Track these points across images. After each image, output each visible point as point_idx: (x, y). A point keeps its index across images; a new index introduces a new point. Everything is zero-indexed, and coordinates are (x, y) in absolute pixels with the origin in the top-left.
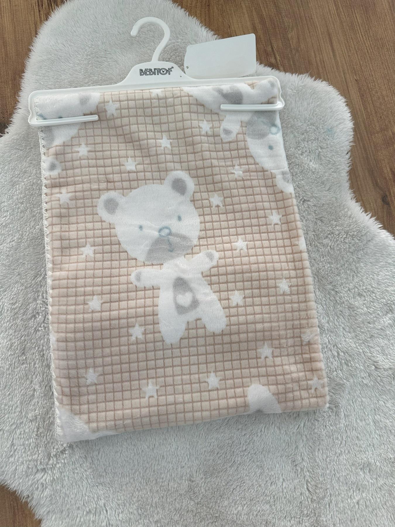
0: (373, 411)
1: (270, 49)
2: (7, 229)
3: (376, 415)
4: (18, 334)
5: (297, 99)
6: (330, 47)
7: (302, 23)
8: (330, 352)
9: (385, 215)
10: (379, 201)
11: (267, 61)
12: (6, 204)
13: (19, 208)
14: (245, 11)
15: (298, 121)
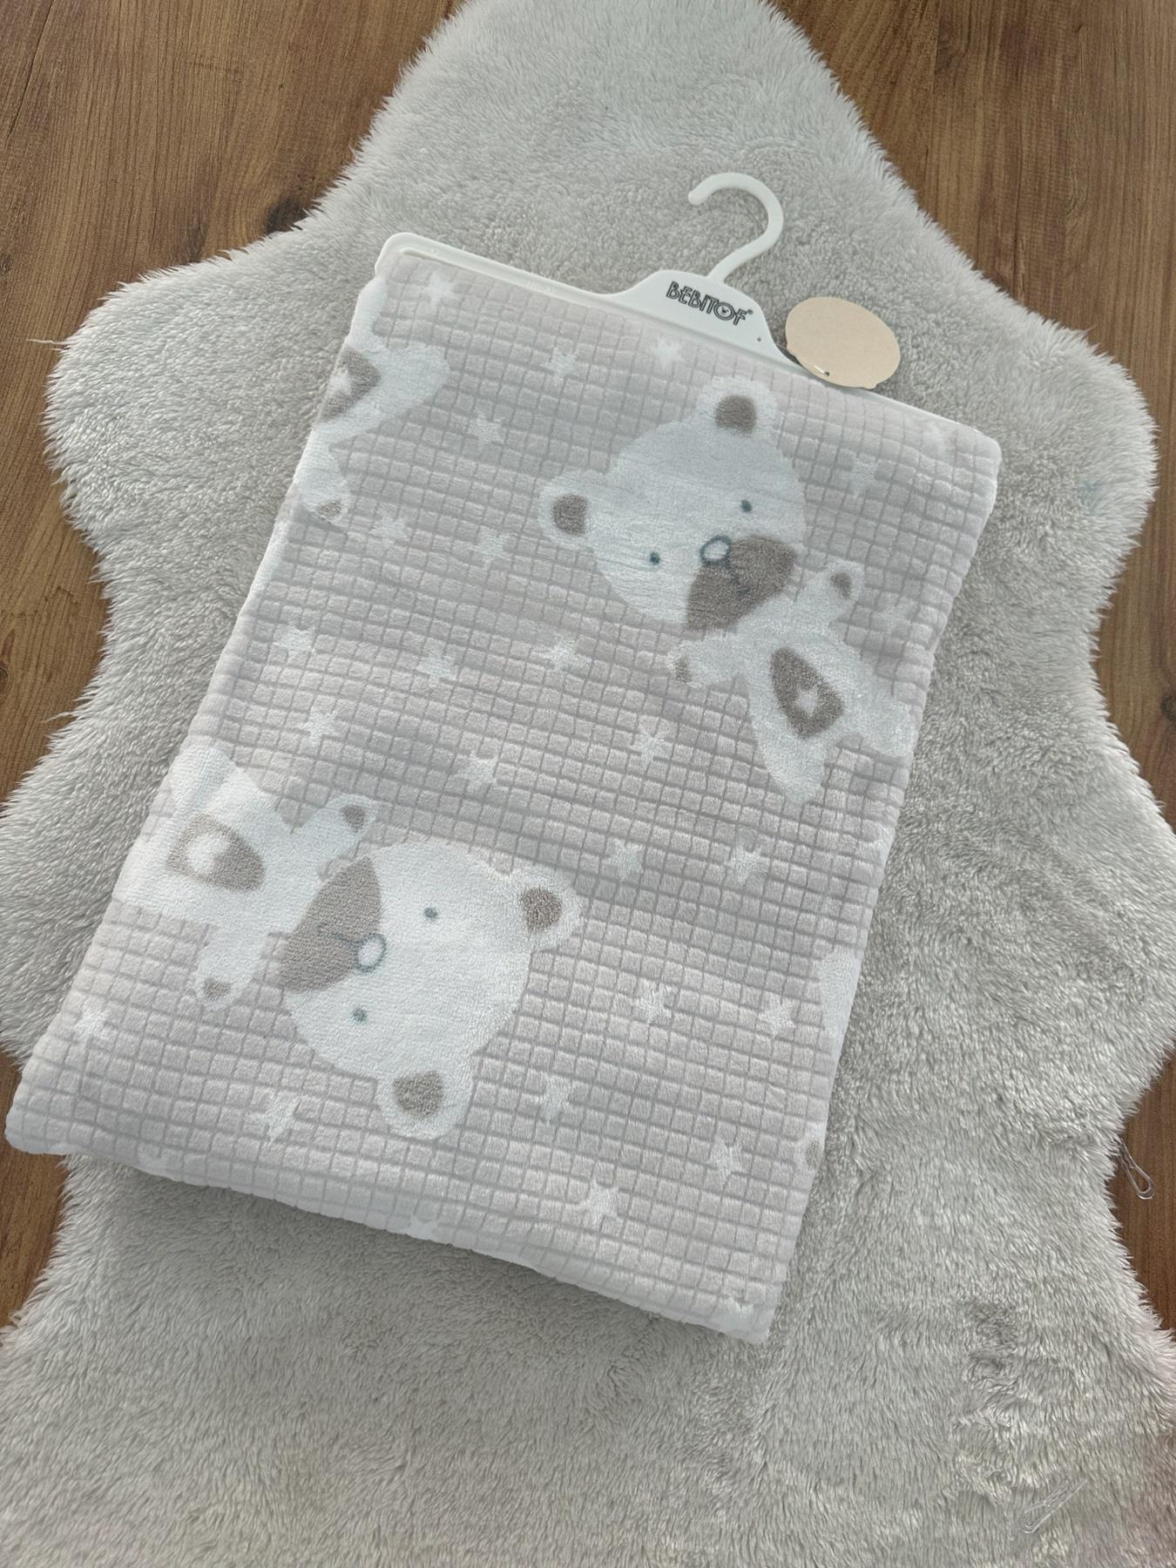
0: (962, 1201)
1: (1010, 241)
2: (225, 455)
3: (964, 1213)
4: (169, 712)
5: (1036, 385)
6: (1161, 285)
7: (1111, 201)
8: (902, 1022)
9: (1157, 743)
10: (1154, 704)
11: (993, 267)
12: (241, 393)
13: (269, 413)
14: (979, 126)
15: (1019, 437)
